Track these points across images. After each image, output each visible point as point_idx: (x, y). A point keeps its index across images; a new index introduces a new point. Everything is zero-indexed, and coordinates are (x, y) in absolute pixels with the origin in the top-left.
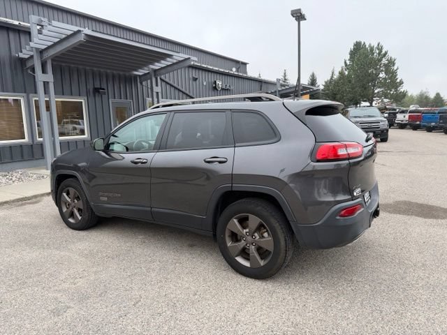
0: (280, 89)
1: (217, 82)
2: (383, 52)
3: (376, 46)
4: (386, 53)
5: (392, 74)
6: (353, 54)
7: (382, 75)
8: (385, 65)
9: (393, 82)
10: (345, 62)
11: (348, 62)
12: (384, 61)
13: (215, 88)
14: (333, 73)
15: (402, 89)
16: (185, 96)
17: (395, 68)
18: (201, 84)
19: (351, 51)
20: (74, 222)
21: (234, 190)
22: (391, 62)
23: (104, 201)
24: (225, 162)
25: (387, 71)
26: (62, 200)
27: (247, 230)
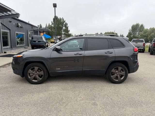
0: (39, 29)
1: (19, 24)
2: (64, 21)
3: (62, 18)
4: (65, 21)
5: (67, 28)
6: (54, 19)
7: (64, 28)
8: (65, 25)
9: (67, 31)
10: (52, 22)
11: (53, 22)
12: (65, 24)
13: (18, 26)
14: (46, 25)
15: (70, 33)
16: (7, 28)
17: (68, 26)
18: (12, 24)
19: (53, 19)
20: (37, 81)
21: (116, 60)
22: (66, 24)
23: (58, 70)
24: (112, 53)
25: (65, 27)
26: (28, 72)
27: (117, 71)
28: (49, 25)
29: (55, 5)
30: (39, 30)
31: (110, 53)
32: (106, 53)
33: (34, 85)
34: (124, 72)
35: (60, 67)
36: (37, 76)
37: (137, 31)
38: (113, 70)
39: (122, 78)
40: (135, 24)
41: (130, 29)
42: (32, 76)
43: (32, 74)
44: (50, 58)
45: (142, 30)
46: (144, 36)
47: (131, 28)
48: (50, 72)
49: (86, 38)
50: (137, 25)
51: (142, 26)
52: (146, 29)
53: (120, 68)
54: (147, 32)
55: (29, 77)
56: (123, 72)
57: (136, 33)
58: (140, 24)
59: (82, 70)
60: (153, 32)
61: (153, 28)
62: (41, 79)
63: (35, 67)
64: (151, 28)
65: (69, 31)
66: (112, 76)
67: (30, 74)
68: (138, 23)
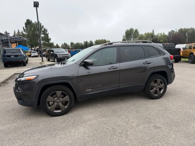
4: (43, 26)
5: (47, 35)
7: (42, 35)
8: (43, 31)
9: (47, 39)
10: (23, 28)
11: (25, 28)
12: (43, 30)
14: (15, 32)
15: (51, 42)
17: (48, 33)
19: (25, 23)
20: (60, 111)
21: (155, 72)
22: (45, 31)
23: (89, 91)
24: (150, 63)
25: (44, 34)
26: (47, 101)
27: (156, 84)
28: (19, 32)
29: (37, 4)
30: (10, 39)
31: (148, 64)
32: (145, 64)
33: (57, 118)
34: (163, 84)
35: (91, 87)
36: (60, 104)
37: (132, 37)
38: (152, 84)
39: (162, 92)
40: (129, 29)
41: (124, 35)
42: (52, 105)
43: (52, 103)
44: (78, 76)
45: (137, 36)
47: (125, 34)
48: (78, 96)
49: (118, 47)
50: (131, 30)
51: (136, 31)
52: (141, 34)
53: (159, 81)
54: (143, 38)
55: (49, 108)
56: (161, 84)
58: (134, 29)
59: (118, 88)
60: (148, 37)
61: (148, 33)
62: (66, 107)
63: (57, 92)
64: (146, 33)
65: (50, 39)
66: (151, 91)
67: (49, 102)
68: (132, 28)
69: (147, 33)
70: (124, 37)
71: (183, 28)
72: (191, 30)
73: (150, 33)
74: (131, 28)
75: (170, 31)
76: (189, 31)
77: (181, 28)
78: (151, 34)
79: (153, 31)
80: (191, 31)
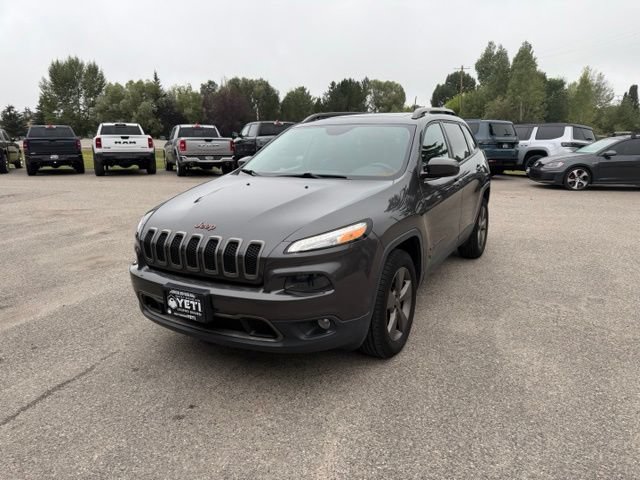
37: (79, 91)
40: (63, 59)
41: (44, 80)
45: (100, 90)
46: (114, 112)
47: (48, 79)
50: (74, 65)
51: (93, 70)
52: (113, 83)
54: (123, 98)
57: (76, 102)
60: (142, 97)
61: (140, 82)
64: (131, 82)
68: (77, 59)
69: (135, 82)
70: (44, 88)
71: (240, 78)
72: (260, 85)
73: (145, 83)
74: (73, 57)
75: (205, 82)
76: (256, 89)
77: (234, 77)
78: (150, 86)
79: (156, 78)
80: (261, 88)
